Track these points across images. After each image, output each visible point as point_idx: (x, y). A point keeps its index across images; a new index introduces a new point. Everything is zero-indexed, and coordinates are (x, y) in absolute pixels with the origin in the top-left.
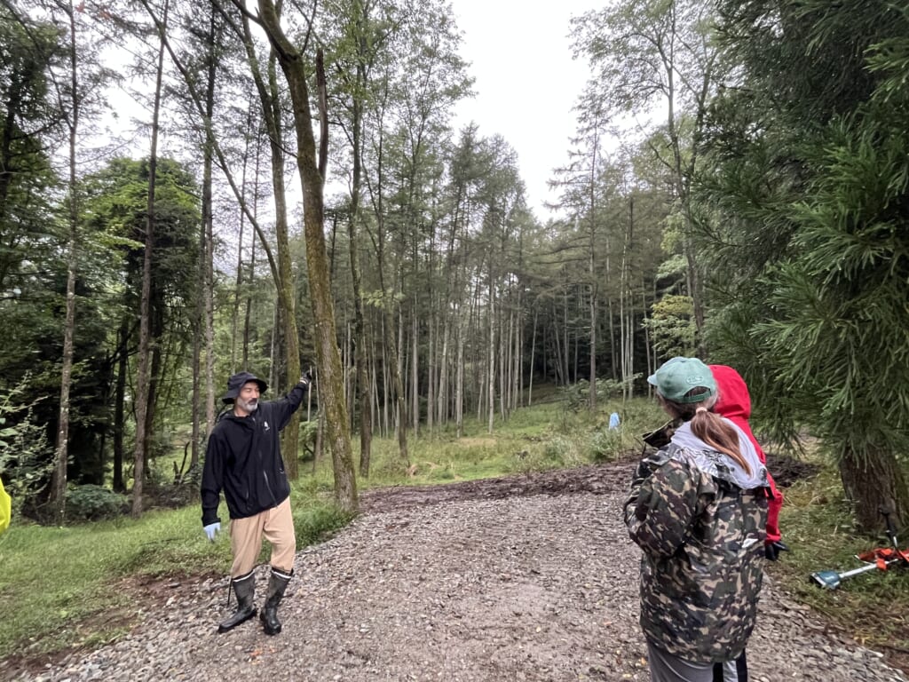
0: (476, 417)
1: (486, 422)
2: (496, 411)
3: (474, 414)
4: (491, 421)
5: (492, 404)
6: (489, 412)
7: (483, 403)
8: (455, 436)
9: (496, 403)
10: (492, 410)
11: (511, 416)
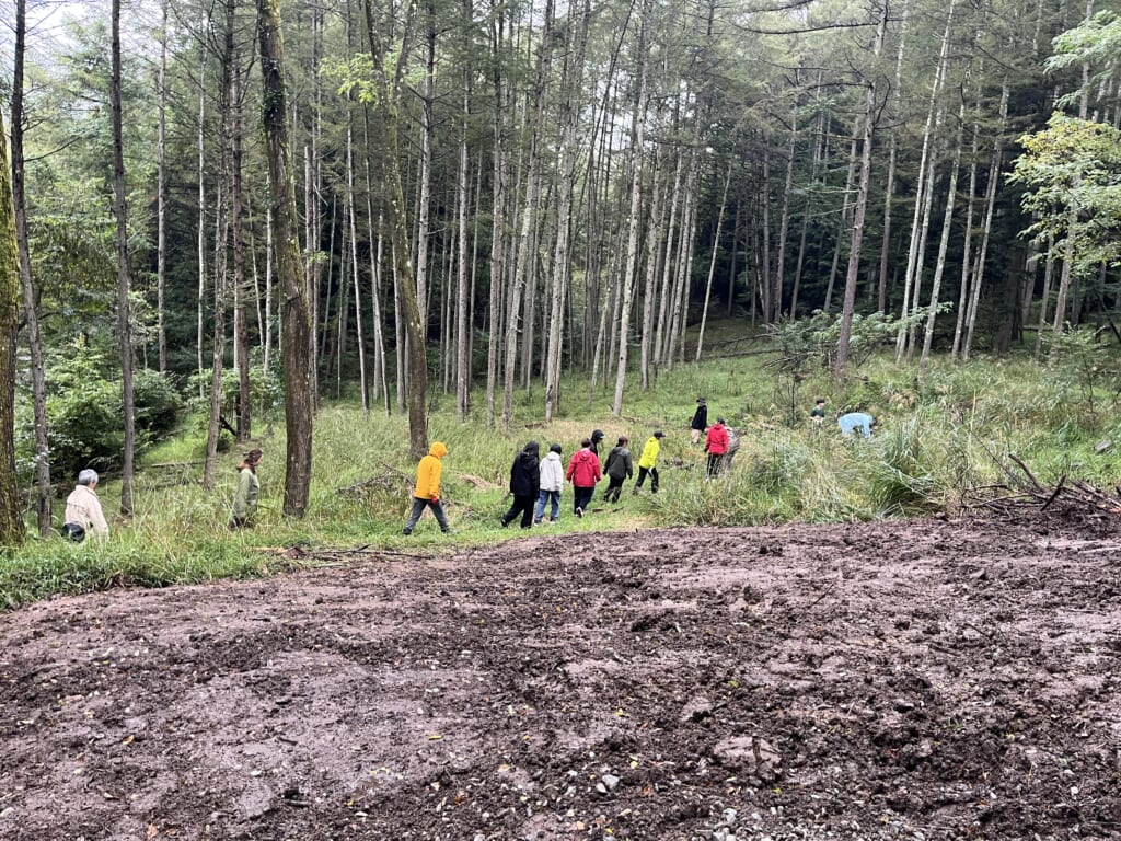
0: (589, 378)
1: (609, 389)
2: (629, 369)
3: (586, 370)
4: (619, 387)
5: (623, 353)
6: (615, 369)
7: (606, 351)
8: (542, 414)
9: (633, 352)
10: (622, 365)
11: (661, 378)
